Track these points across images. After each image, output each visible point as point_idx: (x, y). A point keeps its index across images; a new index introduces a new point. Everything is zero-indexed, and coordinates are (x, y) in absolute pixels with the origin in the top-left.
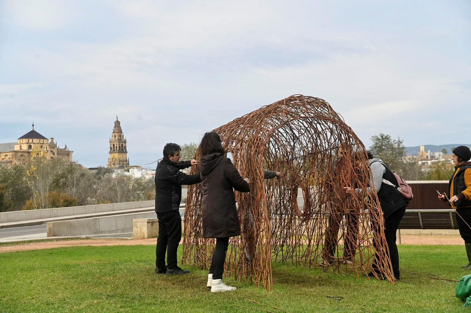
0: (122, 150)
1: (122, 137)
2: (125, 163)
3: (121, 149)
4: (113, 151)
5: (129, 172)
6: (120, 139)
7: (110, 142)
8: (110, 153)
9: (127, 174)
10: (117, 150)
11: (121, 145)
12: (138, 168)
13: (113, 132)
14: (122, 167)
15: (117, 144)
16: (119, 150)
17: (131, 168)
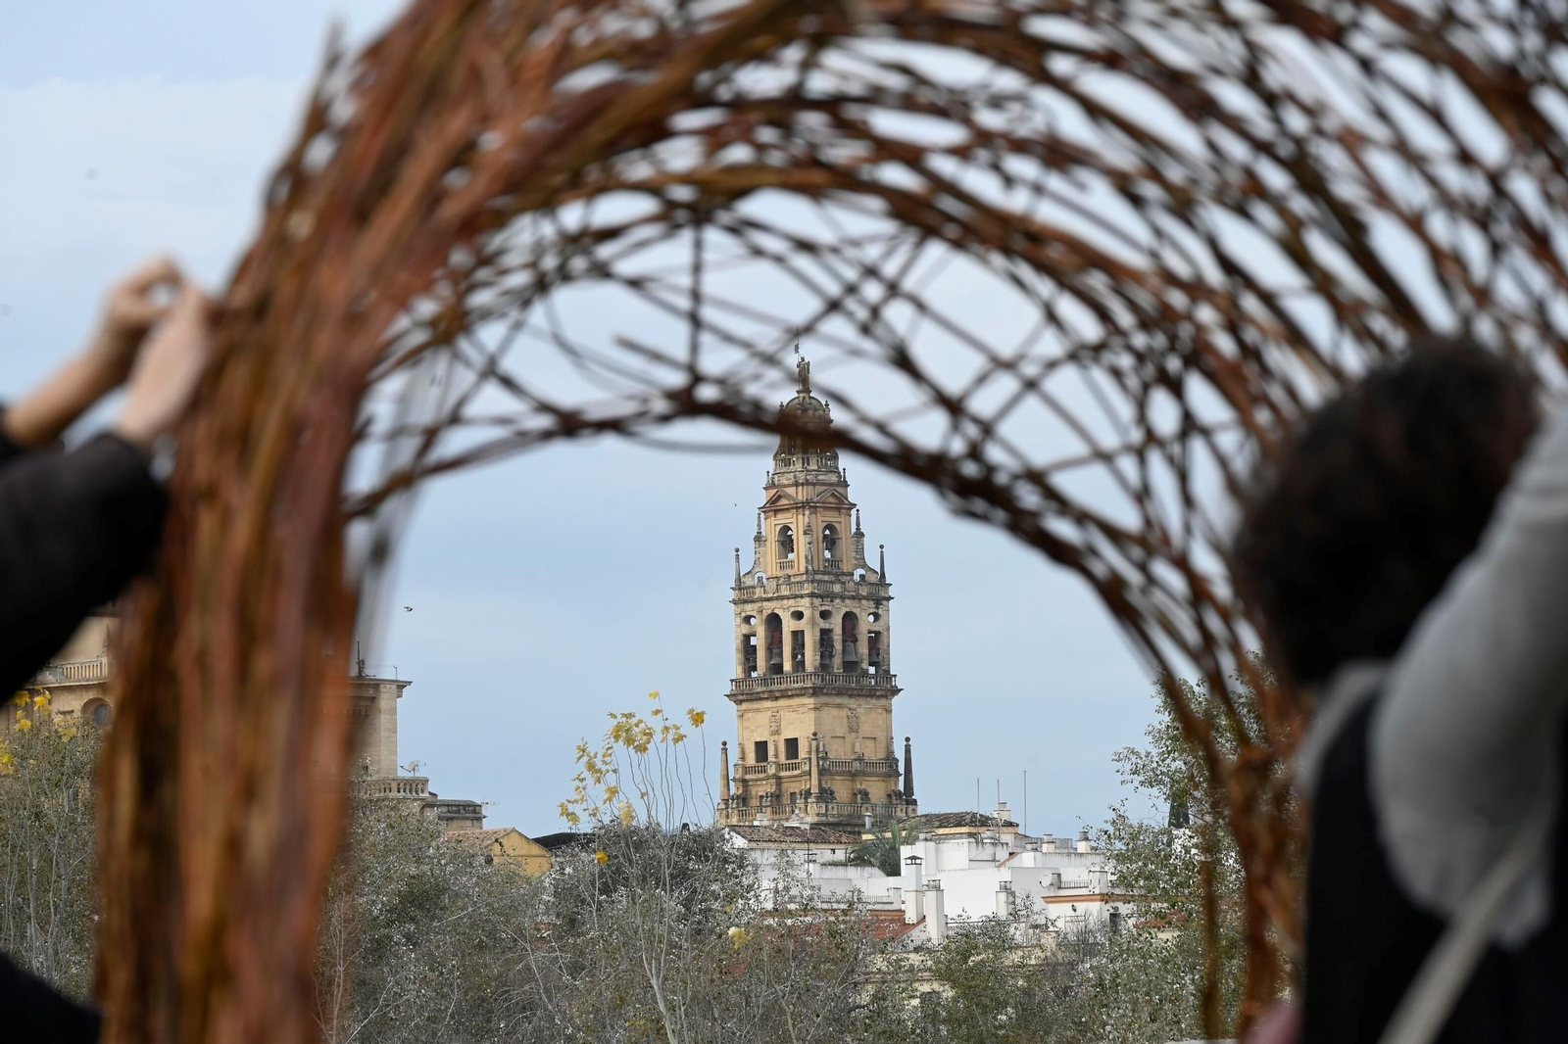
0: (850, 666)
1: (845, 545)
2: (877, 790)
3: (837, 661)
4: (764, 680)
5: (892, 869)
6: (834, 569)
7: (743, 594)
8: (743, 695)
9: (874, 885)
10: (799, 665)
11: (836, 624)
12: (986, 834)
13: (763, 498)
14: (838, 828)
15: (801, 617)
16: (824, 667)
17: (911, 841)
